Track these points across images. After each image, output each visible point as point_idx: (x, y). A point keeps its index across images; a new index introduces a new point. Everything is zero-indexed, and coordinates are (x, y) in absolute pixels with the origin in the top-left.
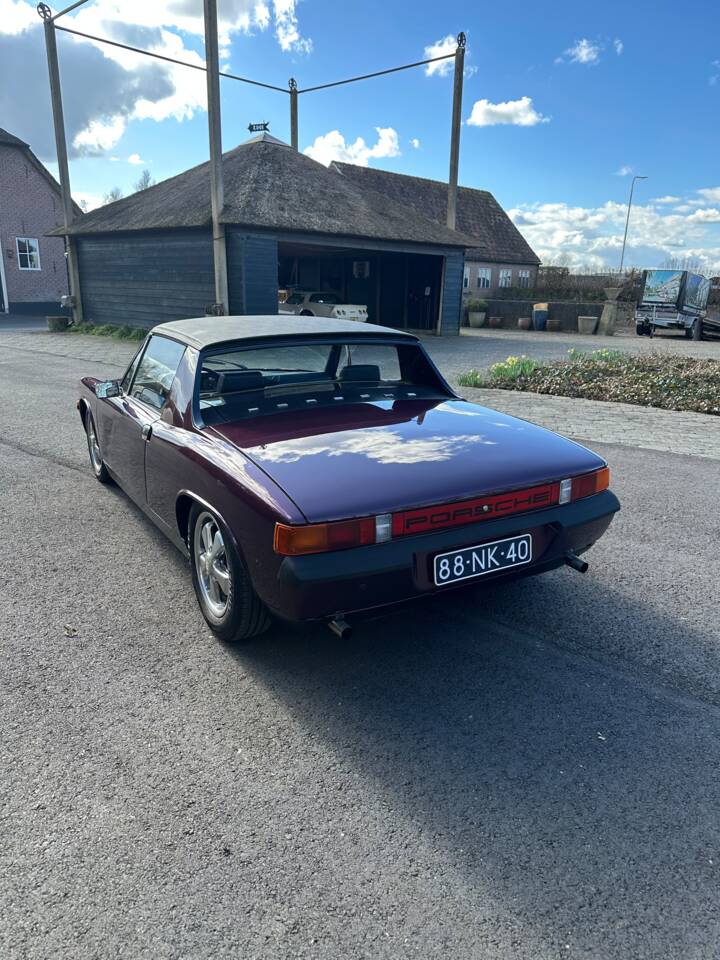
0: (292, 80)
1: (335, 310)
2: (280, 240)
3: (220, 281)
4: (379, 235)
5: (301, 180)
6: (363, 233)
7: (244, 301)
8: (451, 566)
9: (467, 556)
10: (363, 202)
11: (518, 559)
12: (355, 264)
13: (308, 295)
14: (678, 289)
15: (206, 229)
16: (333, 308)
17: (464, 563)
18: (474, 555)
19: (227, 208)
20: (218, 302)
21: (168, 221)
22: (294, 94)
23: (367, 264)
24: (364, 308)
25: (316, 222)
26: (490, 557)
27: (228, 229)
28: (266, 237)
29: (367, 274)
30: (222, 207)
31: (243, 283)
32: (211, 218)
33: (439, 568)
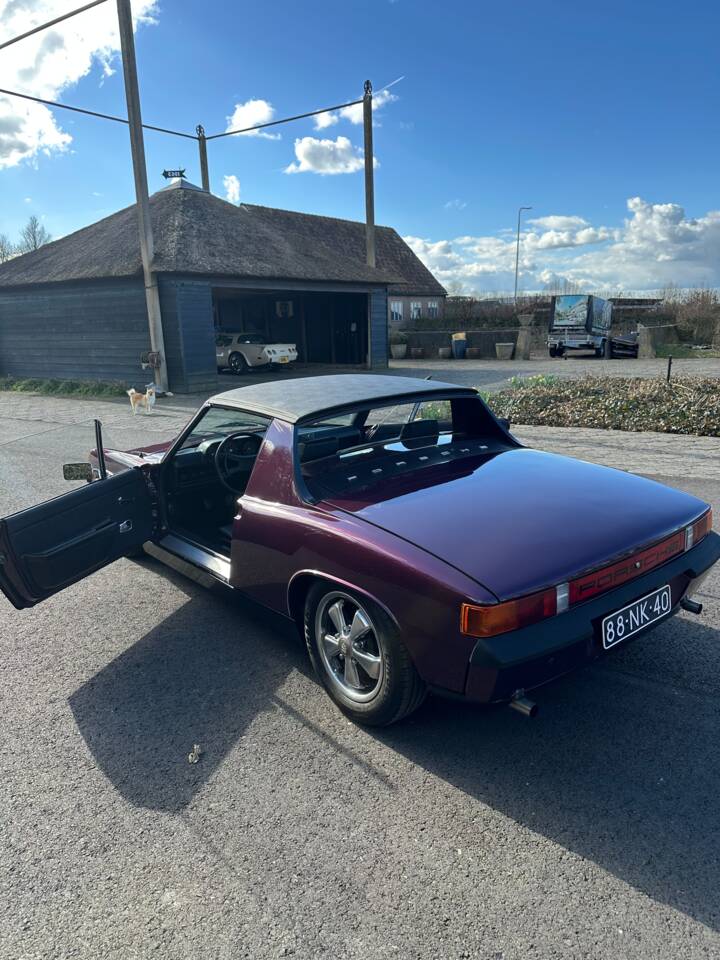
0: (200, 126)
1: (266, 350)
2: (214, 285)
3: (155, 329)
4: (308, 276)
5: (224, 225)
7: (182, 348)
8: (615, 627)
9: (626, 615)
11: (662, 611)
12: (278, 304)
13: (235, 337)
14: (585, 312)
15: (138, 277)
16: (263, 348)
17: (624, 623)
18: (631, 613)
19: (158, 257)
20: (154, 350)
21: (94, 271)
22: (202, 140)
23: (290, 303)
24: (293, 346)
25: (248, 267)
26: (642, 613)
27: (158, 277)
28: (200, 283)
29: (291, 313)
30: (153, 256)
31: (180, 329)
32: (142, 266)
33: (606, 631)
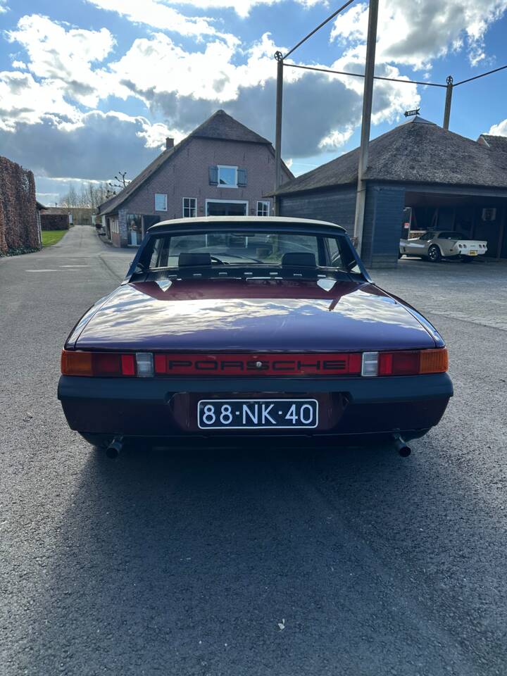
0: (450, 77)
1: (457, 244)
2: (409, 190)
3: (358, 221)
4: (495, 184)
5: (436, 147)
6: (481, 182)
7: (373, 235)
8: (218, 413)
9: (237, 407)
10: (488, 161)
11: (299, 422)
12: (484, 210)
13: (437, 233)
15: (352, 186)
16: (456, 242)
17: (232, 412)
18: (245, 408)
19: (369, 169)
20: (355, 236)
22: (450, 87)
23: (494, 210)
24: (485, 243)
25: (439, 176)
26: (265, 413)
27: (368, 184)
28: (396, 188)
29: (493, 218)
30: (365, 169)
31: (374, 222)
32: (357, 177)
33: (202, 413)
